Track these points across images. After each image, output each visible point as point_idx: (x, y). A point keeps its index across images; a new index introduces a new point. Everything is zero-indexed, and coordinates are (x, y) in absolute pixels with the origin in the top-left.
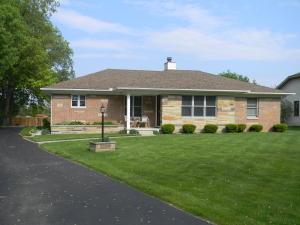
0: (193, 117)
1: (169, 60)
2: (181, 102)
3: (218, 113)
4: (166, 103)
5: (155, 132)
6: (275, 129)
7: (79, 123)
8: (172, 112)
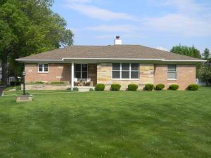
0: (121, 79)
1: (118, 38)
2: (111, 68)
3: (140, 75)
4: (100, 69)
5: (91, 90)
6: (190, 88)
7: (41, 83)
8: (105, 75)
